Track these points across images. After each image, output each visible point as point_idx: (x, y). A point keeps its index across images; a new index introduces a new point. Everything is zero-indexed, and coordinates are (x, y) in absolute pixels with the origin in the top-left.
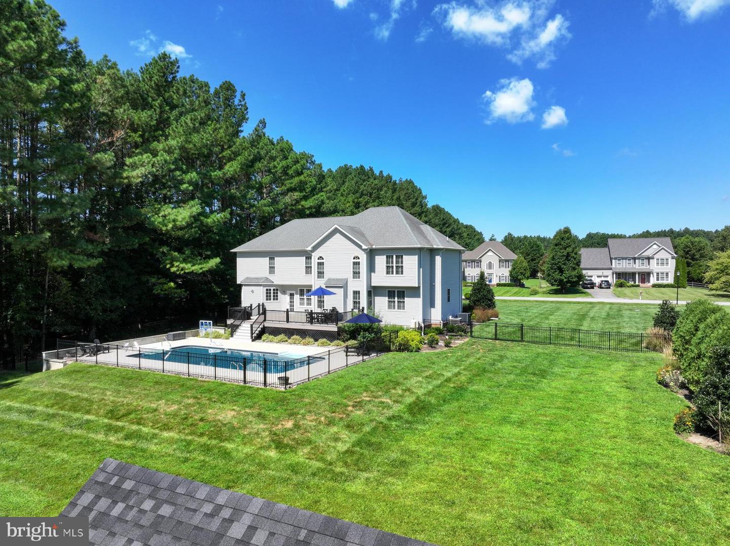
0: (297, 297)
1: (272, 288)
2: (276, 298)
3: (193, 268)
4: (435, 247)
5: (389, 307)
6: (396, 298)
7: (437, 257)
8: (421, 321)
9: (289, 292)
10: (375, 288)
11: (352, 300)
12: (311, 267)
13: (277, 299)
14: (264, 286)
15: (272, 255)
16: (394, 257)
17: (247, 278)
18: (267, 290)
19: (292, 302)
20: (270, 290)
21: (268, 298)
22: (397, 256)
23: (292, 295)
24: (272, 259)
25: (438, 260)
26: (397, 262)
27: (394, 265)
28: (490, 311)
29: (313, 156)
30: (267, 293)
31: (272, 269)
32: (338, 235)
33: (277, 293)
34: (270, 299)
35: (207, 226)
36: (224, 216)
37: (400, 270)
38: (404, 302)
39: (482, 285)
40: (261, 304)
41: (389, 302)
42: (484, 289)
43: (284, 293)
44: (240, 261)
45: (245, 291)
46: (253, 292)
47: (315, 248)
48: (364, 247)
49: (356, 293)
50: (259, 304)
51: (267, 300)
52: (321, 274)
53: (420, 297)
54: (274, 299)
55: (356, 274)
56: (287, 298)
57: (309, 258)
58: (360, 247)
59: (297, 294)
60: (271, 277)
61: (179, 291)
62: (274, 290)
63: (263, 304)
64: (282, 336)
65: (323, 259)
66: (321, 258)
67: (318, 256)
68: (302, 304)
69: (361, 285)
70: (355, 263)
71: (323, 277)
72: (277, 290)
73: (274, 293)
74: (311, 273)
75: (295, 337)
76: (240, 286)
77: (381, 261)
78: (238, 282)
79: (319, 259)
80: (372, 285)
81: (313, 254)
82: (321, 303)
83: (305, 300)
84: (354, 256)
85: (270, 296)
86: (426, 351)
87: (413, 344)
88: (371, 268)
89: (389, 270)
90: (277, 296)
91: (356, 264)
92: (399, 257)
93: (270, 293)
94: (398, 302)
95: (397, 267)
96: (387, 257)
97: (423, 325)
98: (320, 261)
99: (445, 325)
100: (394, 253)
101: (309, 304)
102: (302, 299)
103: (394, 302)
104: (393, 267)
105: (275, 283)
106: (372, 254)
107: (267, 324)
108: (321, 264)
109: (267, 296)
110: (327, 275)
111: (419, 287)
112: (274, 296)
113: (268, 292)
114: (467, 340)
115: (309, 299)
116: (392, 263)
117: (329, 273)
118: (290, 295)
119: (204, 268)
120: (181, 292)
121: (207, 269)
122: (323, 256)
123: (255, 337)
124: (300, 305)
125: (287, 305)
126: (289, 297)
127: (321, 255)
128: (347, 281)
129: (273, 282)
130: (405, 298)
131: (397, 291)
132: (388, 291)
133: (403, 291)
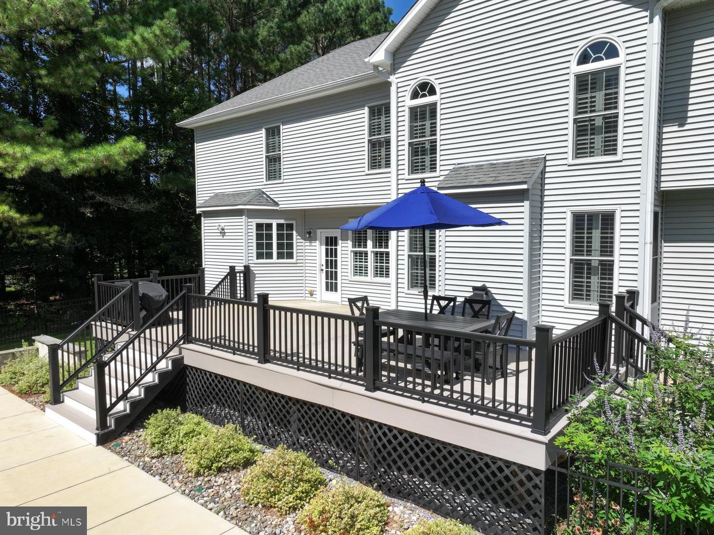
0: (345, 249)
1: (274, 223)
2: (286, 251)
9: (322, 233)
11: (568, 257)
12: (388, 142)
13: (290, 256)
14: (251, 214)
15: (273, 121)
17: (217, 195)
18: (259, 226)
19: (331, 264)
20: (269, 226)
21: (263, 251)
23: (331, 242)
24: (273, 133)
30: (259, 237)
31: (273, 164)
33: (290, 237)
34: (269, 256)
40: (239, 268)
43: (309, 236)
45: (209, 228)
46: (223, 232)
47: (399, 55)
50: (232, 268)
51: (260, 256)
52: (423, 153)
54: (280, 256)
55: (593, 134)
56: (319, 250)
57: (380, 112)
59: (345, 238)
60: (273, 190)
62: (280, 226)
63: (247, 268)
65: (432, 92)
66: (426, 88)
67: (413, 84)
68: (360, 270)
71: (433, 168)
72: (290, 227)
73: (280, 237)
74: (388, 165)
78: (198, 206)
79: (415, 95)
81: (392, 79)
83: (371, 257)
84: (584, 45)
85: (270, 246)
90: (290, 246)
91: (596, 85)
93: (270, 237)
98: (419, 102)
101: (382, 271)
102: (360, 256)
105: (284, 205)
107: (192, 357)
108: (423, 116)
109: (259, 246)
112: (280, 246)
113: (263, 231)
115: (382, 257)
118: (327, 245)
119: (81, 160)
120: (47, 235)
121: (92, 165)
122: (432, 80)
123: (120, 420)
124: (355, 274)
125: (318, 272)
126: (324, 248)
127: (422, 77)
128: (543, 172)
129: (276, 204)
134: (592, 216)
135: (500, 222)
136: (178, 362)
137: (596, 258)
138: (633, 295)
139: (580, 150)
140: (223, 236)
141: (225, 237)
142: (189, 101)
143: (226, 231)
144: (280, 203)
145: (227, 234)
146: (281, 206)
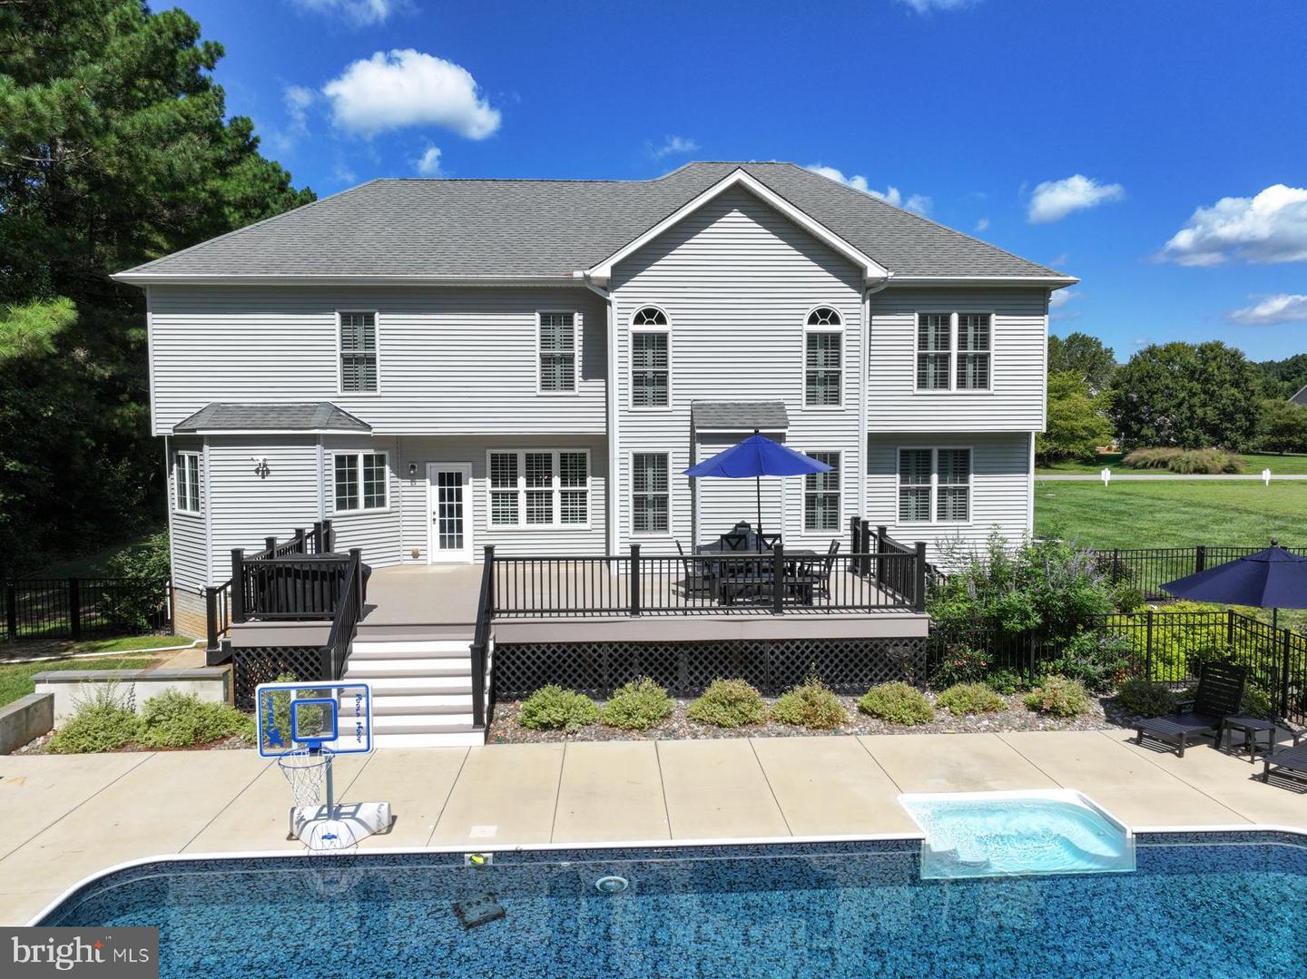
0: (477, 490)
1: (361, 455)
2: (375, 496)
5: (907, 513)
6: (935, 478)
9: (435, 469)
11: (803, 492)
12: (565, 359)
13: (381, 502)
14: (329, 442)
15: (355, 302)
16: (955, 318)
18: (340, 460)
19: (450, 510)
20: (353, 459)
21: (346, 497)
22: (963, 319)
23: (450, 484)
24: (357, 320)
26: (964, 342)
27: (954, 350)
30: (340, 476)
31: (359, 368)
33: (381, 474)
34: (354, 504)
37: (977, 372)
38: (964, 491)
41: (904, 492)
43: (412, 472)
44: (165, 330)
46: (262, 470)
47: (624, 271)
48: (874, 271)
51: (341, 504)
52: (651, 386)
54: (369, 503)
55: (824, 385)
56: (426, 492)
59: (478, 474)
60: (357, 405)
62: (368, 459)
63: (328, 522)
65: (662, 320)
66: (650, 315)
67: (638, 308)
68: (503, 516)
69: (846, 431)
70: (815, 340)
71: (665, 401)
72: (381, 460)
73: (368, 475)
74: (565, 386)
77: (896, 335)
78: (162, 425)
79: (640, 321)
81: (612, 297)
83: (522, 498)
84: (813, 308)
85: (354, 489)
90: (382, 487)
91: (824, 344)
92: (974, 322)
93: (353, 475)
94: (943, 491)
95: (962, 358)
96: (921, 319)
98: (646, 329)
100: (955, 307)
102: (504, 497)
103: (927, 491)
104: (946, 358)
105: (377, 430)
108: (651, 346)
109: (341, 490)
110: (684, 392)
112: (368, 488)
113: (345, 468)
115: (540, 498)
116: (945, 343)
117: (690, 383)
118: (441, 483)
122: (662, 308)
124: (495, 520)
125: (427, 523)
126: (436, 489)
127: (650, 303)
129: (370, 428)
130: (972, 477)
131: (940, 451)
132: (902, 451)
133: (962, 451)
136: (494, 640)
139: (811, 399)
140: (263, 477)
141: (267, 478)
143: (270, 468)
144: (372, 425)
145: (272, 473)
146: (374, 430)
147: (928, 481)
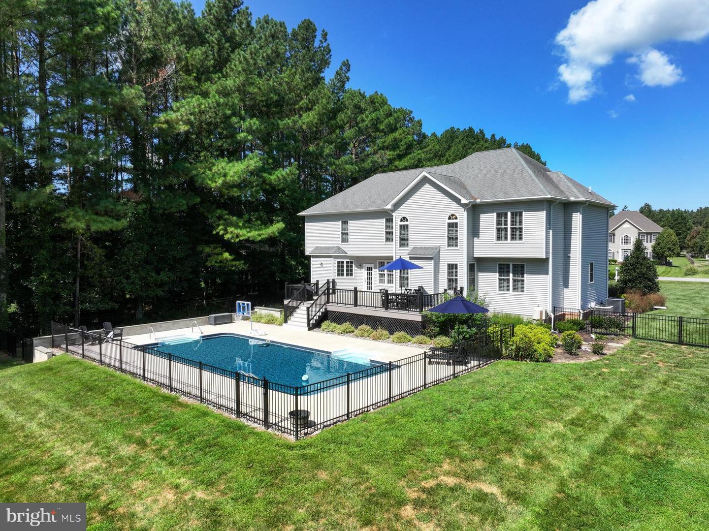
0: (375, 273)
1: (345, 261)
2: (350, 273)
3: (249, 235)
4: (572, 199)
5: (501, 288)
6: (511, 275)
7: (574, 215)
8: (549, 309)
9: (366, 266)
10: (480, 260)
11: (446, 277)
12: (392, 232)
13: (351, 275)
14: (335, 257)
15: (345, 218)
16: (509, 214)
17: (317, 248)
18: (339, 262)
19: (369, 279)
20: (343, 262)
21: (340, 273)
22: (512, 214)
23: (369, 269)
24: (345, 223)
25: (577, 219)
26: (513, 223)
27: (509, 226)
28: (652, 297)
29: (412, 112)
30: (339, 267)
31: (345, 236)
32: (427, 185)
33: (351, 267)
34: (343, 275)
35: (270, 184)
36: (290, 171)
37: (517, 233)
38: (523, 281)
39: (638, 258)
40: (331, 280)
41: (500, 280)
42: (642, 265)
43: (360, 266)
44: (309, 227)
45: (314, 263)
46: (322, 265)
47: (397, 206)
48: (464, 201)
49: (452, 268)
50: (328, 280)
51: (339, 275)
52: (404, 241)
53: (547, 273)
54: (347, 275)
55: (453, 240)
56: (364, 273)
57: (389, 220)
58: (458, 201)
59: (375, 268)
60: (344, 247)
61: (237, 263)
62: (347, 262)
63: (333, 280)
64: (347, 325)
65: (407, 220)
66: (404, 219)
67: (401, 217)
68: (382, 281)
69: (459, 257)
70: (450, 225)
71: (407, 246)
72: (352, 263)
73: (347, 267)
74: (392, 241)
75: (363, 327)
76: (308, 258)
77: (488, 221)
78: (307, 253)
79: (401, 221)
80: (475, 256)
81: (394, 214)
82: (404, 280)
83: (386, 276)
84: (449, 214)
85: (343, 271)
86: (561, 360)
87: (540, 348)
88: (474, 231)
89: (501, 234)
90: (351, 271)
91: (453, 226)
92: (517, 215)
93: (343, 267)
94: (514, 280)
95: (512, 229)
96: (498, 215)
97: (553, 316)
98: (403, 223)
99: (586, 316)
100: (509, 210)
101: (390, 282)
102: (382, 275)
103: (508, 280)
104: (506, 229)
105: (349, 254)
106: (475, 210)
107: (331, 308)
108: (404, 228)
109: (339, 271)
110: (412, 243)
111: (547, 259)
112: (347, 271)
113: (340, 265)
114: (627, 341)
115: (390, 276)
116: (506, 224)
117: (415, 240)
118: (367, 270)
119: (262, 234)
120: (240, 264)
121: (267, 236)
122: (407, 217)
123: (313, 324)
124: (380, 283)
125: (364, 282)
126: (366, 272)
127: (404, 215)
128: (439, 251)
129: (346, 253)
130: (525, 275)
131: (513, 265)
132: (499, 264)
133: (522, 265)
134: (453, 265)
135: (422, 268)
136: (326, 309)
137: (454, 277)
138: (462, 288)
139: (449, 245)
141: (323, 267)
142: (288, 190)
145: (324, 265)
147: (509, 276)
